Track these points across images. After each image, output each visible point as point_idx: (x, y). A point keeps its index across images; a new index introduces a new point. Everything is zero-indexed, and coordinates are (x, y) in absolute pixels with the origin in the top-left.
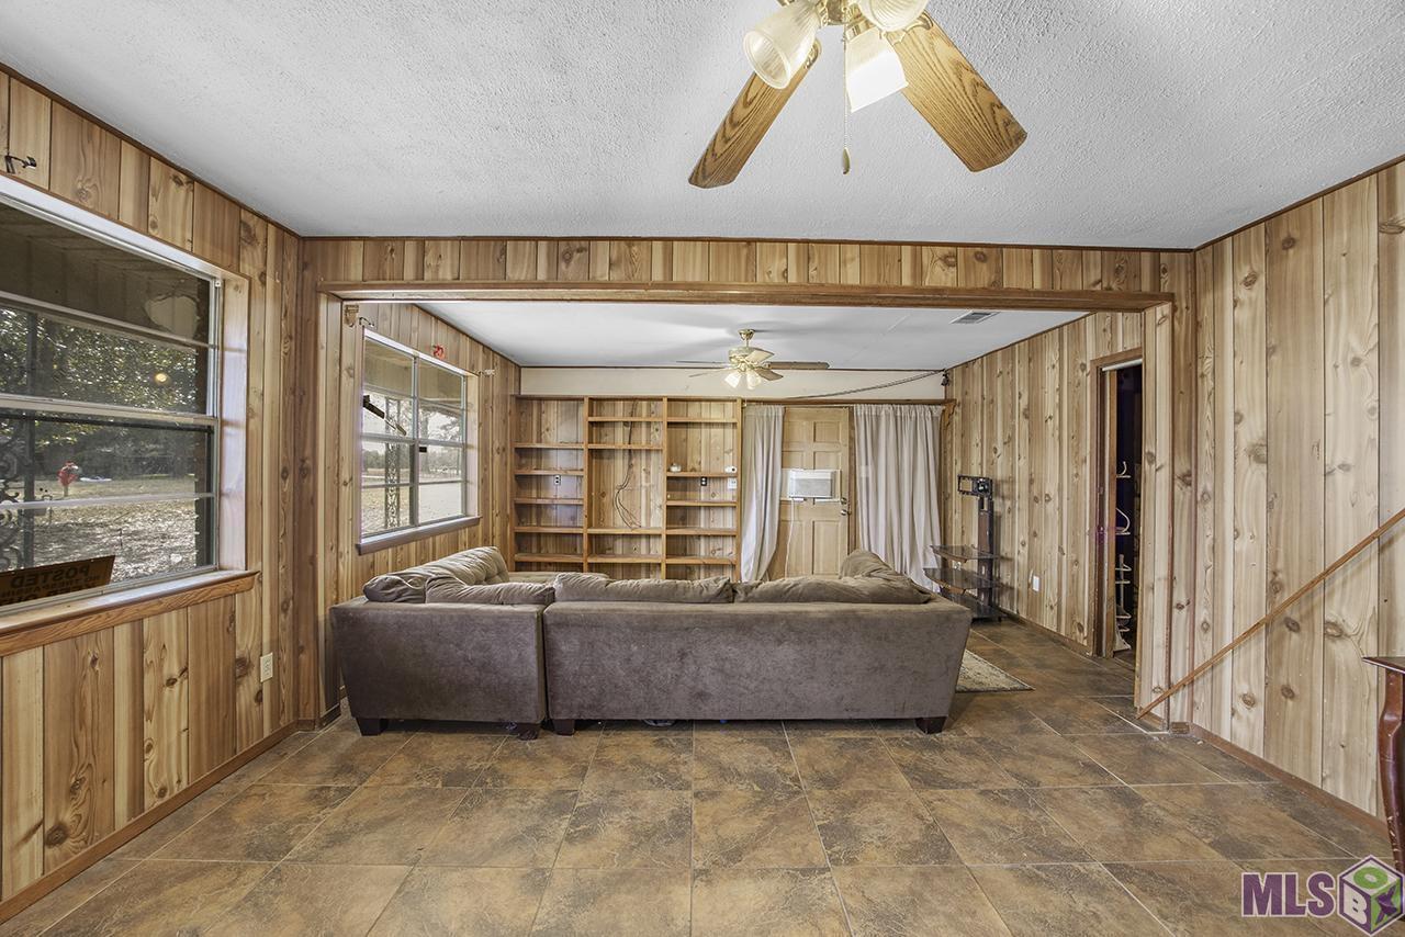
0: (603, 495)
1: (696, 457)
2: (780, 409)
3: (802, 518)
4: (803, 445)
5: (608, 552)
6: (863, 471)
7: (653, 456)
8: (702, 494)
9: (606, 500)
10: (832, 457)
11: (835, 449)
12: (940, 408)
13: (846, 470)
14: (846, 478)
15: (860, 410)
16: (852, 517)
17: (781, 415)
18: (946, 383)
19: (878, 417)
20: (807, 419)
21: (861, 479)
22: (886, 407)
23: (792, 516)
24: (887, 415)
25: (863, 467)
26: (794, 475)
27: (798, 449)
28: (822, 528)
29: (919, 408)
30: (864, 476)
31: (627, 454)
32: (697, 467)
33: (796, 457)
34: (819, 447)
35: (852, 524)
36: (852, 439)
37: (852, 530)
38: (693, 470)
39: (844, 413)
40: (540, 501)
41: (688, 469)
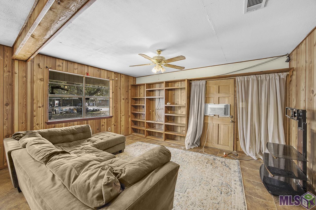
0: (153, 111)
1: (177, 100)
2: (204, 82)
3: (213, 122)
4: (214, 95)
5: (154, 127)
6: (241, 105)
7: (161, 100)
8: (179, 112)
9: (154, 113)
10: (227, 100)
11: (227, 96)
12: (285, 74)
13: (233, 104)
14: (232, 107)
15: (239, 79)
16: (236, 124)
17: (204, 84)
18: (289, 60)
19: (248, 82)
20: (215, 84)
21: (239, 108)
22: (252, 76)
23: (209, 121)
24: (253, 80)
25: (241, 103)
26: (210, 106)
27: (212, 96)
28: (222, 127)
29: (272, 75)
30: (241, 106)
31: (158, 99)
32: (177, 103)
33: (212, 99)
34: (220, 95)
35: (235, 127)
36: (235, 91)
37: (235, 129)
38: (176, 104)
39: (232, 81)
40: (140, 113)
41: (175, 104)
